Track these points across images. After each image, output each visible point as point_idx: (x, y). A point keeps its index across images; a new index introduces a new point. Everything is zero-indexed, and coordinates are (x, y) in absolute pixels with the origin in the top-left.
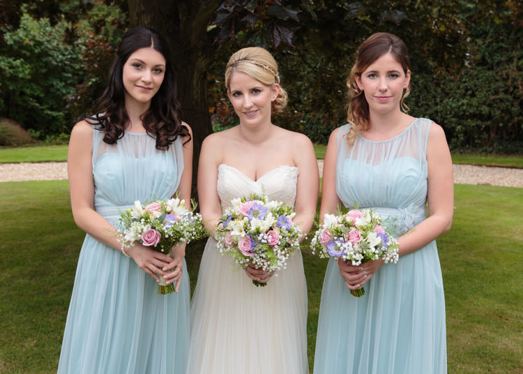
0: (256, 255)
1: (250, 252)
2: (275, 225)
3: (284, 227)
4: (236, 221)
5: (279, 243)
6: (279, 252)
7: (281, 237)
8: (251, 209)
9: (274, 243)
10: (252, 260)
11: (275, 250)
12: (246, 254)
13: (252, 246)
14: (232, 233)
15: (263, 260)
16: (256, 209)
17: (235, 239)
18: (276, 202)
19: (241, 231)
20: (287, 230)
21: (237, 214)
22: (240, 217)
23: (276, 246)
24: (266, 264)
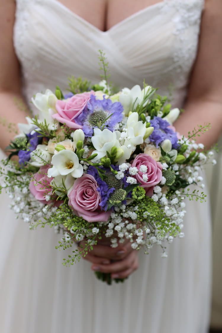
0: (113, 216)
1: (98, 211)
2: (148, 141)
3: (167, 142)
4: (52, 145)
5: (163, 180)
6: (164, 200)
7: (165, 166)
8: (86, 110)
9: (153, 183)
10: (104, 228)
11: (155, 198)
12: (89, 219)
13: (103, 196)
14: (51, 172)
15: (130, 226)
16: (98, 109)
17: (58, 184)
18: (137, 87)
19: (70, 166)
20: (173, 148)
21: (52, 127)
22: (62, 134)
23: (158, 189)
24: (139, 233)
